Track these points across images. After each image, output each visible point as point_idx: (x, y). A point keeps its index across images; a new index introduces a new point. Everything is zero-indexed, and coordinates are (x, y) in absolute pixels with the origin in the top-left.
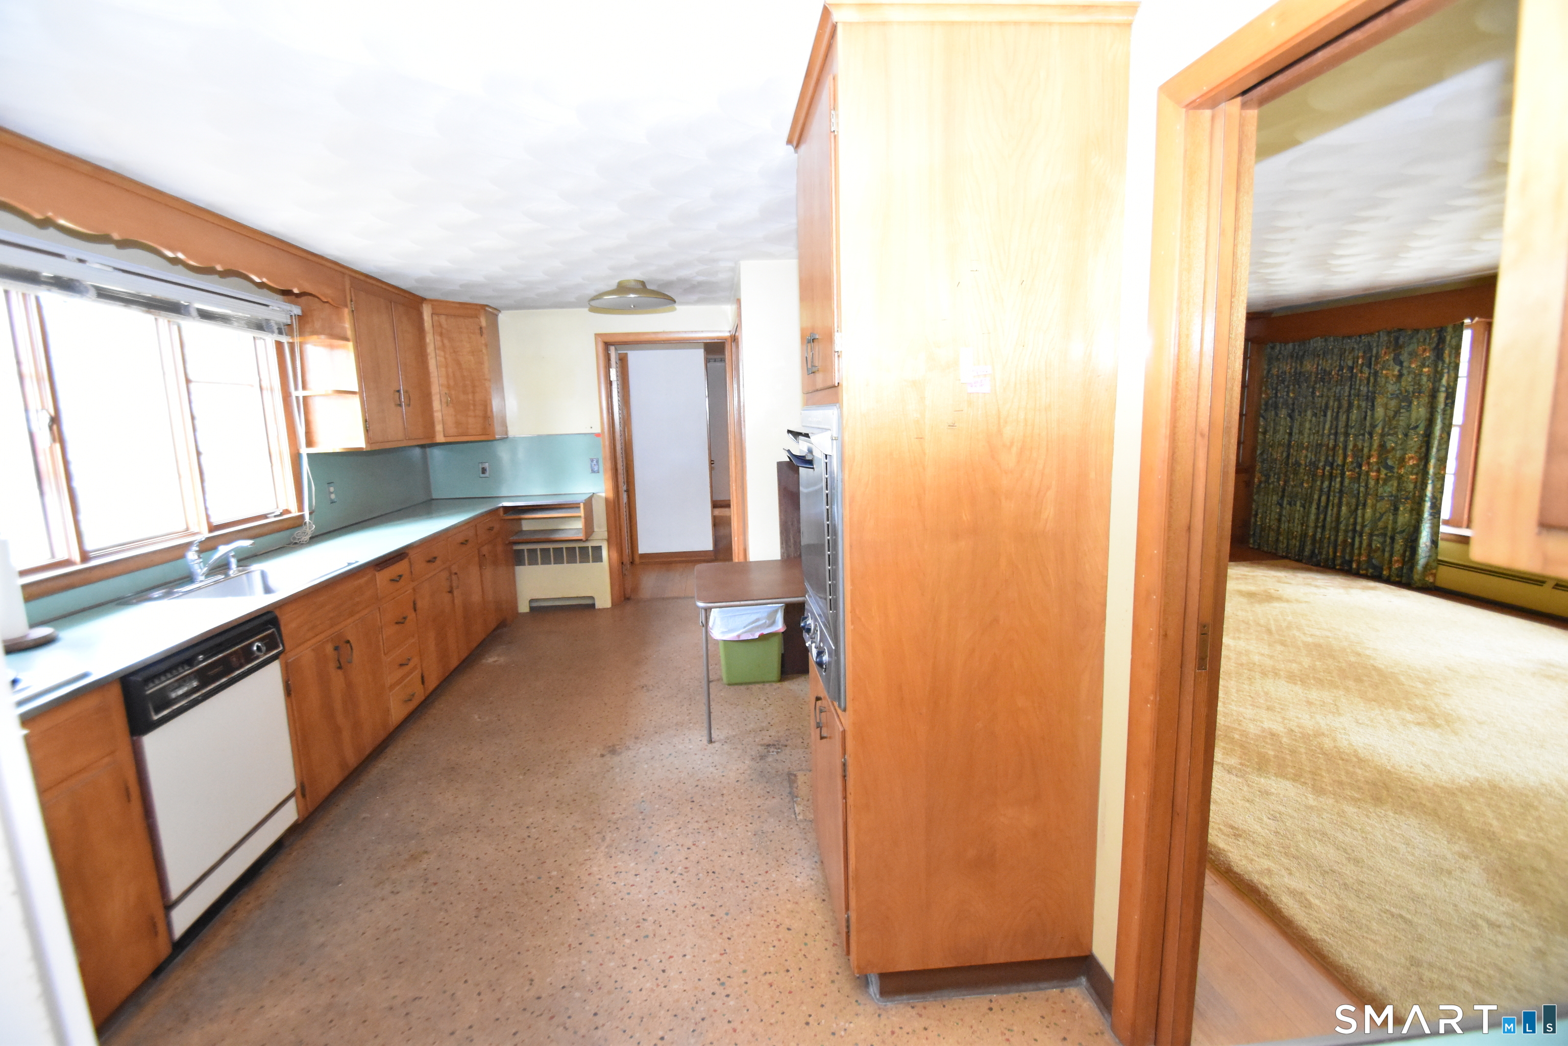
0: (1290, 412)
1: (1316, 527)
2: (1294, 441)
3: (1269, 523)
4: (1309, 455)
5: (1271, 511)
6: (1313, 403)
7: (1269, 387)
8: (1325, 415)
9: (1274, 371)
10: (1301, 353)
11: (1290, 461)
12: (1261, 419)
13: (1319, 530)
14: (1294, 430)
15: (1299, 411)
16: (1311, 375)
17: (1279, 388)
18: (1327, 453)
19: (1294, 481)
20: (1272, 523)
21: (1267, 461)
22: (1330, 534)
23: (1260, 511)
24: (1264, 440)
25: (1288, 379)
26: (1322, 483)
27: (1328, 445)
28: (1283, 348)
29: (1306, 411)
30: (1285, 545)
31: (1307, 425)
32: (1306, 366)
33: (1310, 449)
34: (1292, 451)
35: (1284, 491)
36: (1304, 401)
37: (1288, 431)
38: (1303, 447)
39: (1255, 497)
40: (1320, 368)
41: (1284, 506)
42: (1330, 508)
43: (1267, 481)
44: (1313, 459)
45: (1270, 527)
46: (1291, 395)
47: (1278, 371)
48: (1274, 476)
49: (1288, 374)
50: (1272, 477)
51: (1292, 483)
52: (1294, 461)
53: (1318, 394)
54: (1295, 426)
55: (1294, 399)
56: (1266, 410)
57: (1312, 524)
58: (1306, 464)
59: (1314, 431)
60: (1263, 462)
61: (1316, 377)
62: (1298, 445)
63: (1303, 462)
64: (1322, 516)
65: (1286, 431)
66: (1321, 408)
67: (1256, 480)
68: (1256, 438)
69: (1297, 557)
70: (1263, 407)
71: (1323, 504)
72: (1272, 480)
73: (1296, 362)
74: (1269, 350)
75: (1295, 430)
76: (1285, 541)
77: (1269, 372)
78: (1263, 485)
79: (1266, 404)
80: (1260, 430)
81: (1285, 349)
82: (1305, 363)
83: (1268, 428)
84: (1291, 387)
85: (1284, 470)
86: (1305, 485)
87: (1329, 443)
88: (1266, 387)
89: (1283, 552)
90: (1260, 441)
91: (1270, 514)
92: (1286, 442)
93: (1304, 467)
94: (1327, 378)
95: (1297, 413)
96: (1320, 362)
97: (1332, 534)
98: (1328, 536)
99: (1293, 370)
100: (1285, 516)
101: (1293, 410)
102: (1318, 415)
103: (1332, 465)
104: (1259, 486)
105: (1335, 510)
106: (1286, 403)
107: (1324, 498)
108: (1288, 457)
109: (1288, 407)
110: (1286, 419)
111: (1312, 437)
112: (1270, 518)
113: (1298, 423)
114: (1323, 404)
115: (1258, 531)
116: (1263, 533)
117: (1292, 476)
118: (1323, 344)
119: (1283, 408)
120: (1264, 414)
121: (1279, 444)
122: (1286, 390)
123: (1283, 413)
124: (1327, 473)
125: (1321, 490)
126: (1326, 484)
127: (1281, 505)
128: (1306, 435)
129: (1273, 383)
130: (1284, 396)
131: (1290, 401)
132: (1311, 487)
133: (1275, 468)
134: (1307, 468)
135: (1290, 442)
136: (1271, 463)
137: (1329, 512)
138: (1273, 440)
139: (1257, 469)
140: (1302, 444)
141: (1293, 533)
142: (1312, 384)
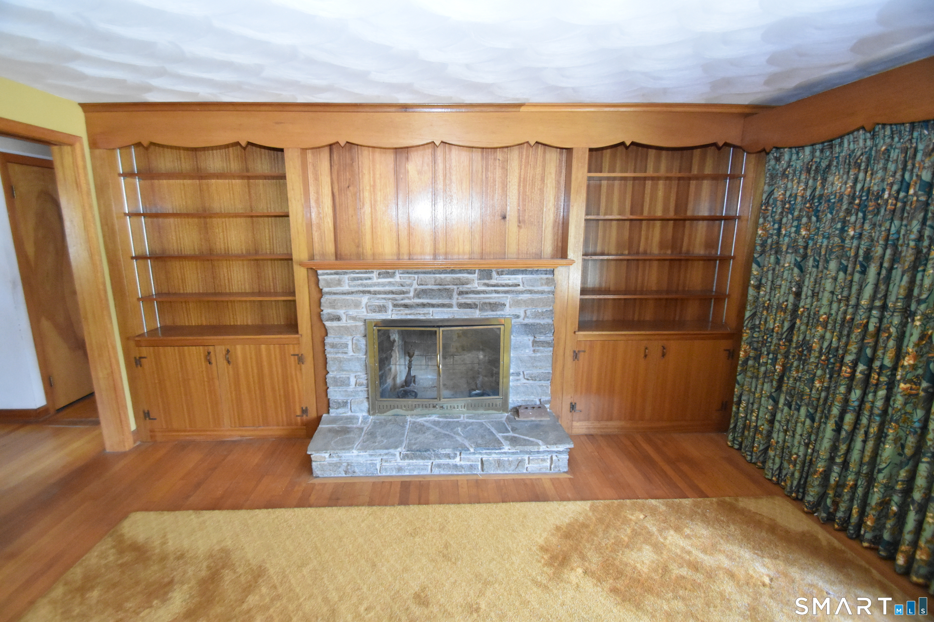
0: (799, 259)
1: (831, 460)
2: (803, 307)
3: (757, 421)
4: (828, 335)
5: (760, 404)
6: (843, 247)
7: (769, 218)
8: (864, 272)
9: (778, 194)
10: (824, 164)
11: (795, 339)
12: (754, 266)
13: (836, 469)
14: (805, 289)
15: (815, 260)
16: (841, 200)
17: (784, 220)
18: (863, 339)
19: (797, 372)
20: (759, 423)
21: (759, 328)
22: (856, 480)
23: (744, 398)
24: (757, 298)
25: (798, 207)
26: (849, 389)
27: (866, 326)
28: (794, 157)
29: (827, 261)
30: (777, 466)
31: (828, 285)
32: (833, 184)
33: (830, 327)
34: (798, 322)
35: (781, 381)
36: (825, 242)
37: (794, 289)
38: (818, 320)
39: (739, 378)
40: (859, 186)
41: (780, 406)
42: (860, 438)
43: (757, 358)
44: (834, 344)
45: (756, 427)
46: (803, 233)
47: (784, 195)
48: (768, 354)
49: (799, 199)
50: (765, 356)
51: (794, 374)
52: (801, 338)
53: (852, 233)
54: (806, 283)
55: (807, 240)
56: (763, 252)
57: (824, 454)
58: (821, 348)
59: (840, 297)
60: (753, 328)
61: (851, 203)
62: (809, 314)
63: (816, 347)
64: (843, 448)
65: (791, 288)
66: (857, 255)
67: (742, 354)
68: (745, 294)
69: (794, 495)
70: (758, 248)
71: (847, 426)
72: (765, 360)
73: (815, 179)
74: (772, 162)
75: (806, 291)
76: (777, 460)
77: (771, 193)
78: (750, 362)
79: (763, 244)
80: (752, 282)
81: (798, 159)
82: (830, 179)
83: (764, 281)
84: (804, 220)
85: (783, 350)
86: (817, 384)
87: (868, 323)
88: (765, 218)
89: (773, 475)
90: (750, 298)
91: (758, 409)
92: (790, 307)
93: (817, 354)
94: (871, 206)
95: (811, 262)
96: (861, 176)
97: (859, 483)
98: (851, 483)
99: (808, 193)
100: (780, 422)
101: (805, 257)
102: (850, 270)
103: (870, 362)
104: (746, 362)
105: (870, 444)
106: (793, 247)
107: (849, 418)
108: (792, 328)
109: (796, 251)
110: (792, 270)
111: (835, 306)
112: (758, 415)
113: (812, 279)
114: (861, 252)
115: (740, 424)
116: (746, 433)
117: (795, 364)
118: (869, 143)
119: (787, 253)
120: (759, 259)
121: (779, 306)
122: (795, 223)
123: (788, 260)
124: (858, 375)
125: (846, 401)
126: (856, 395)
127: (776, 402)
128: (825, 302)
129: (776, 212)
130: (790, 233)
131: (801, 242)
132: (828, 389)
133: (771, 342)
134: (823, 358)
135: (796, 307)
136: (765, 334)
137: (858, 445)
138: (769, 300)
139: (744, 338)
140: (817, 313)
141: (791, 455)
142: (842, 214)
